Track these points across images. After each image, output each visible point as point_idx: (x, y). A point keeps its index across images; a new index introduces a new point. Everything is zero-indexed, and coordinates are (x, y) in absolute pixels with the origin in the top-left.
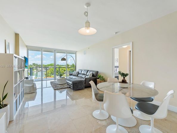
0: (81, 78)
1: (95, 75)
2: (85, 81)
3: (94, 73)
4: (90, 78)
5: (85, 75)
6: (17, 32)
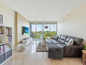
0: (60, 43)
1: (78, 44)
2: (64, 49)
3: (76, 40)
4: (71, 46)
5: (64, 41)
6: (17, 11)
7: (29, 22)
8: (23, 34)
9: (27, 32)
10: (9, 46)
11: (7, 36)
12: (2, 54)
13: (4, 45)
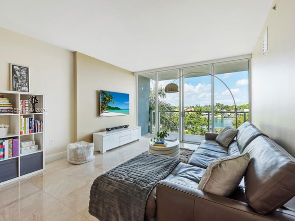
7: (133, 73)
8: (99, 113)
9: (118, 109)
10: (36, 144)
11: (25, 116)
12: (6, 158)
13: (14, 138)
